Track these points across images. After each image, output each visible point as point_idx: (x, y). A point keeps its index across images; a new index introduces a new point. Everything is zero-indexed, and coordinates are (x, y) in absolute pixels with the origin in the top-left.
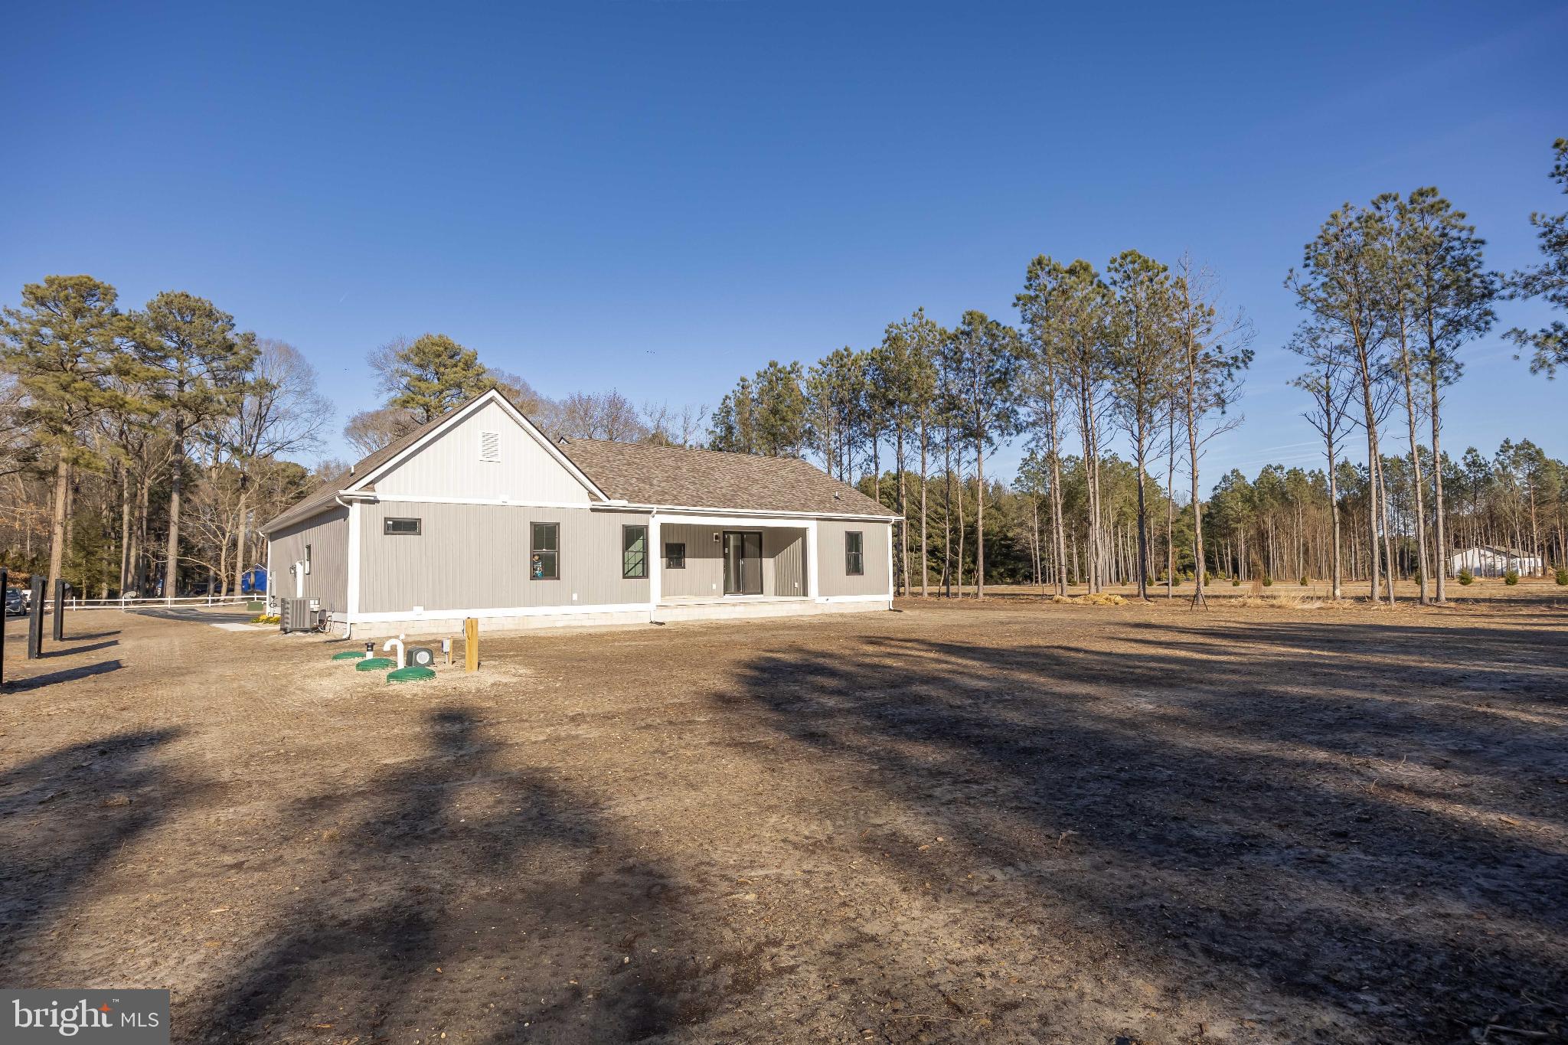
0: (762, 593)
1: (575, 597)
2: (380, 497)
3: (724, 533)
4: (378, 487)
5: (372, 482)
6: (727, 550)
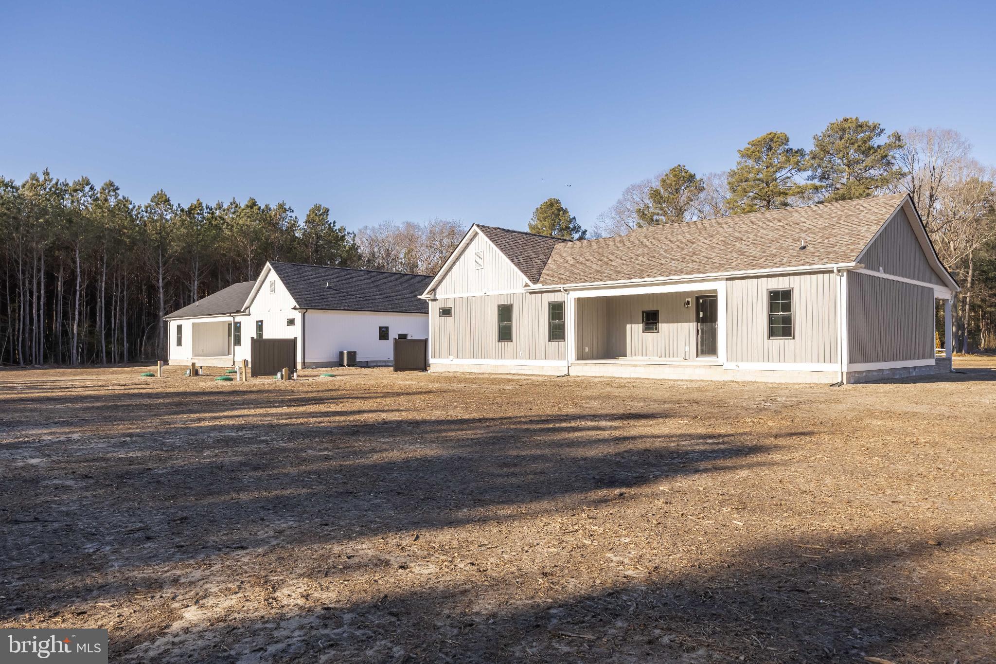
1: (521, 353)
2: (438, 297)
3: (698, 298)
4: (437, 291)
5: (434, 290)
6: (701, 315)
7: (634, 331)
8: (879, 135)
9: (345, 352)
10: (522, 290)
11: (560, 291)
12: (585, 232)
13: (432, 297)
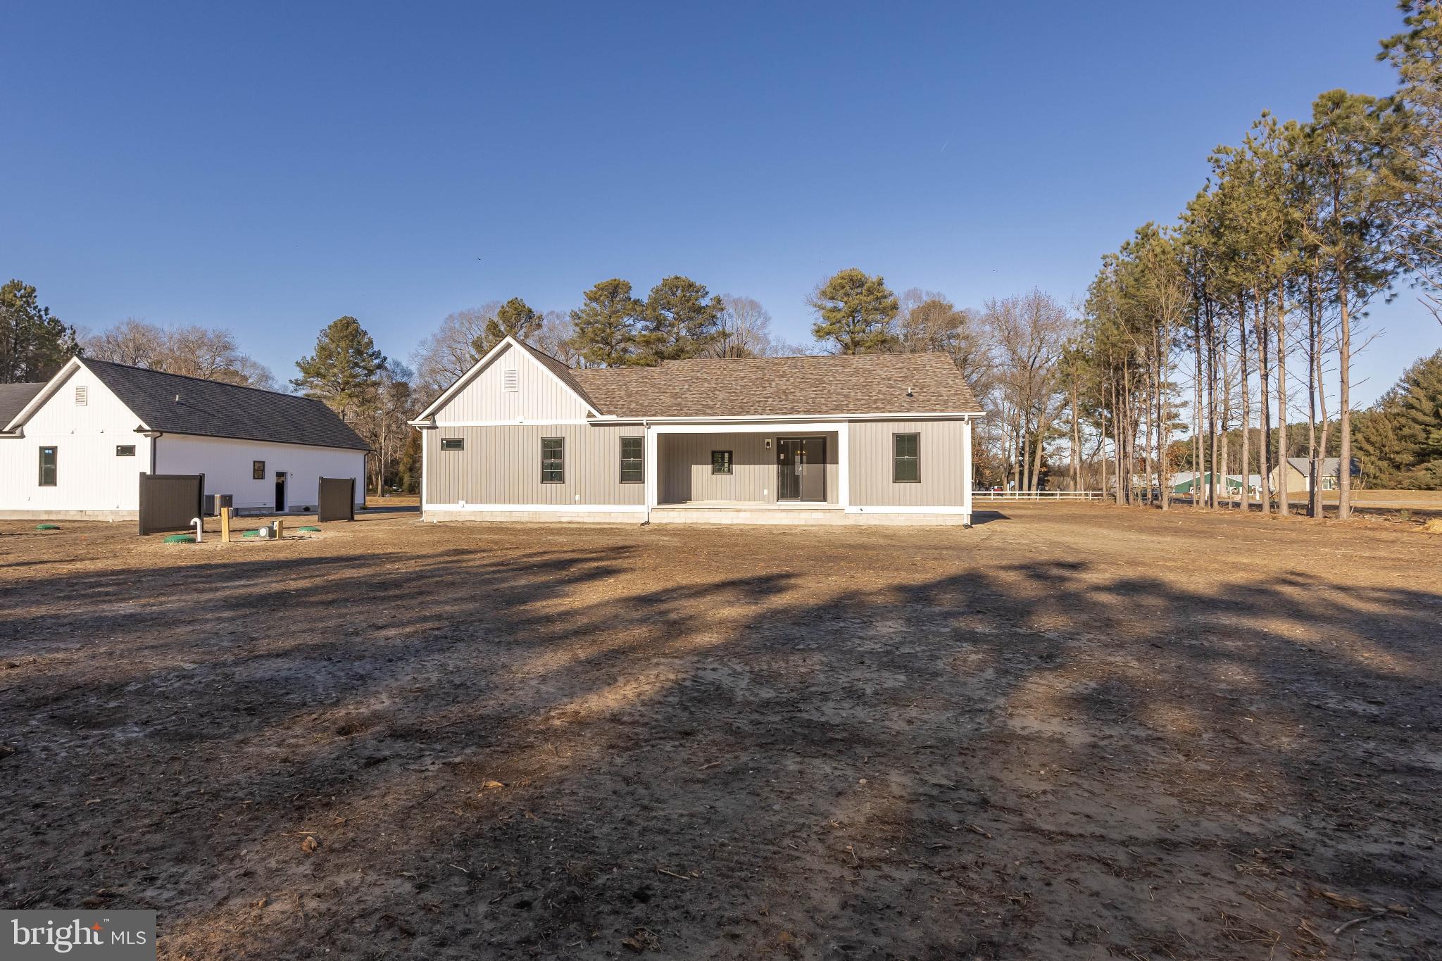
0: (825, 500)
1: (577, 497)
2: (438, 424)
3: (779, 439)
4: (437, 417)
5: (433, 414)
6: (782, 457)
7: (701, 474)
8: (703, 297)
9: (217, 496)
10: (584, 421)
11: (642, 424)
12: (385, 358)
13: (428, 423)
